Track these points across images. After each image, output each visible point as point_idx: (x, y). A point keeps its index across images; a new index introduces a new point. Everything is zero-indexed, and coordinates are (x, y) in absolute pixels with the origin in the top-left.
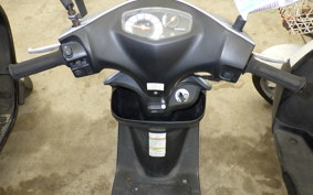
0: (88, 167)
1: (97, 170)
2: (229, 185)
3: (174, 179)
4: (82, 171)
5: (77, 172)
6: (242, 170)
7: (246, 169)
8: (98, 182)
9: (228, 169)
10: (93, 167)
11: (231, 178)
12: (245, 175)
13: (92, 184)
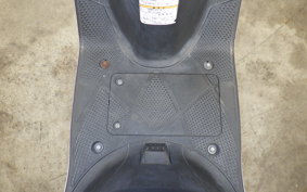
0: (41, 33)
1: (56, 37)
2: (268, 57)
3: (187, 61)
4: (33, 40)
5: (25, 41)
6: (292, 32)
7: (300, 30)
8: (62, 58)
9: (269, 31)
10: (51, 33)
11: (273, 46)
12: (296, 40)
13: (53, 60)
